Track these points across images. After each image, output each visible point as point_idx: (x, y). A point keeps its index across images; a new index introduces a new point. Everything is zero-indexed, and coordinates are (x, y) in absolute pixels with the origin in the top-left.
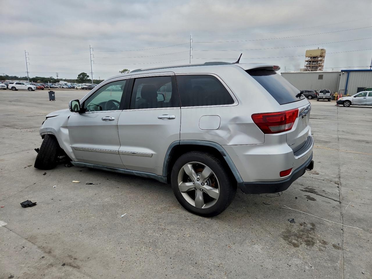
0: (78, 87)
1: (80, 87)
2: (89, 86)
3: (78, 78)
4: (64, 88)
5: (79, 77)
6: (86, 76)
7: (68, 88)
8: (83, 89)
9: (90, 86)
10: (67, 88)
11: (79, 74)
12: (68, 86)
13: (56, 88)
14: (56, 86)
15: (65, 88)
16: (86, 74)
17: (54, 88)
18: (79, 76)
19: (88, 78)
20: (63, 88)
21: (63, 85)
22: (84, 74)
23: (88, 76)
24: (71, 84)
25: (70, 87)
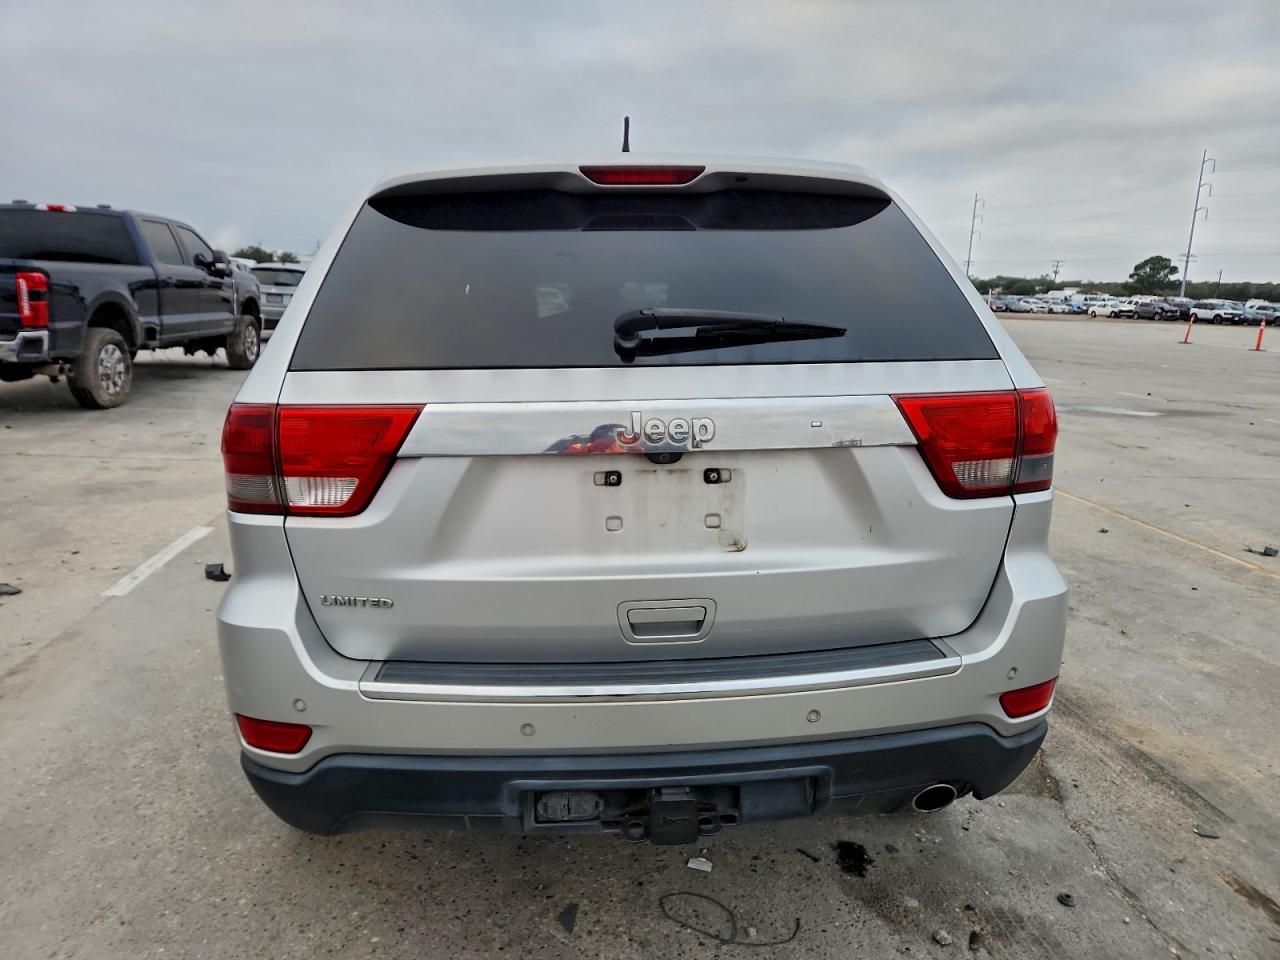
0: (1099, 311)
1: (1108, 311)
2: (1142, 305)
3: (1131, 276)
4: (1054, 313)
5: (1138, 275)
6: (1166, 267)
7: (1068, 313)
8: (1117, 315)
9: (1147, 305)
10: (1063, 313)
11: (1139, 261)
12: (1070, 305)
13: (1028, 312)
14: (1028, 307)
15: (1057, 313)
16: (1169, 260)
17: (1023, 312)
18: (1137, 268)
19: (1172, 278)
20: (1051, 311)
21: (1054, 303)
22: (1159, 263)
23: (1174, 270)
24: (1086, 300)
25: (1079, 308)
